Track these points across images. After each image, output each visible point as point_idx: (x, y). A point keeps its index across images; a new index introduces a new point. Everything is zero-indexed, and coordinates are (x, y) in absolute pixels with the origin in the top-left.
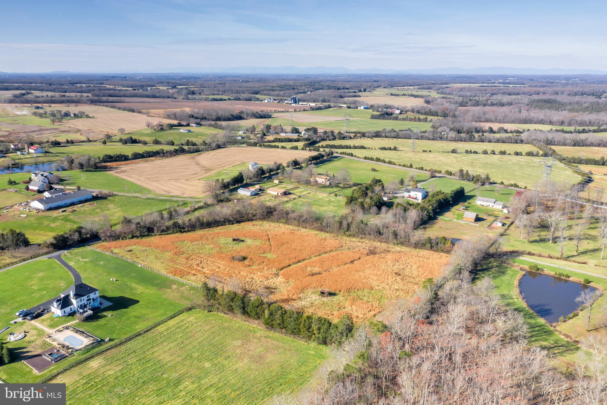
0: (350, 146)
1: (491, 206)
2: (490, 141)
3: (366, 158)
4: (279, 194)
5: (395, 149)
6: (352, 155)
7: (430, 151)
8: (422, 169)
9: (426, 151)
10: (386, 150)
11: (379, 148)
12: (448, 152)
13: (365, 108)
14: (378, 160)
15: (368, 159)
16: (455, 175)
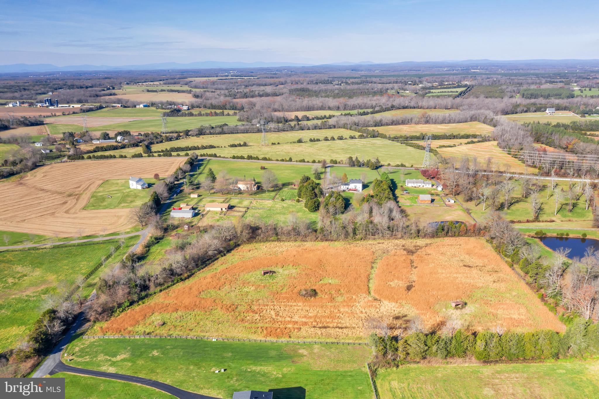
0: (198, 146)
1: (421, 186)
3: (234, 157)
4: (224, 209)
5: (245, 145)
6: (215, 156)
7: (279, 143)
8: (303, 161)
9: (275, 144)
10: (236, 147)
11: (229, 146)
12: (295, 142)
13: (145, 106)
14: (250, 158)
15: (238, 158)
16: (341, 163)
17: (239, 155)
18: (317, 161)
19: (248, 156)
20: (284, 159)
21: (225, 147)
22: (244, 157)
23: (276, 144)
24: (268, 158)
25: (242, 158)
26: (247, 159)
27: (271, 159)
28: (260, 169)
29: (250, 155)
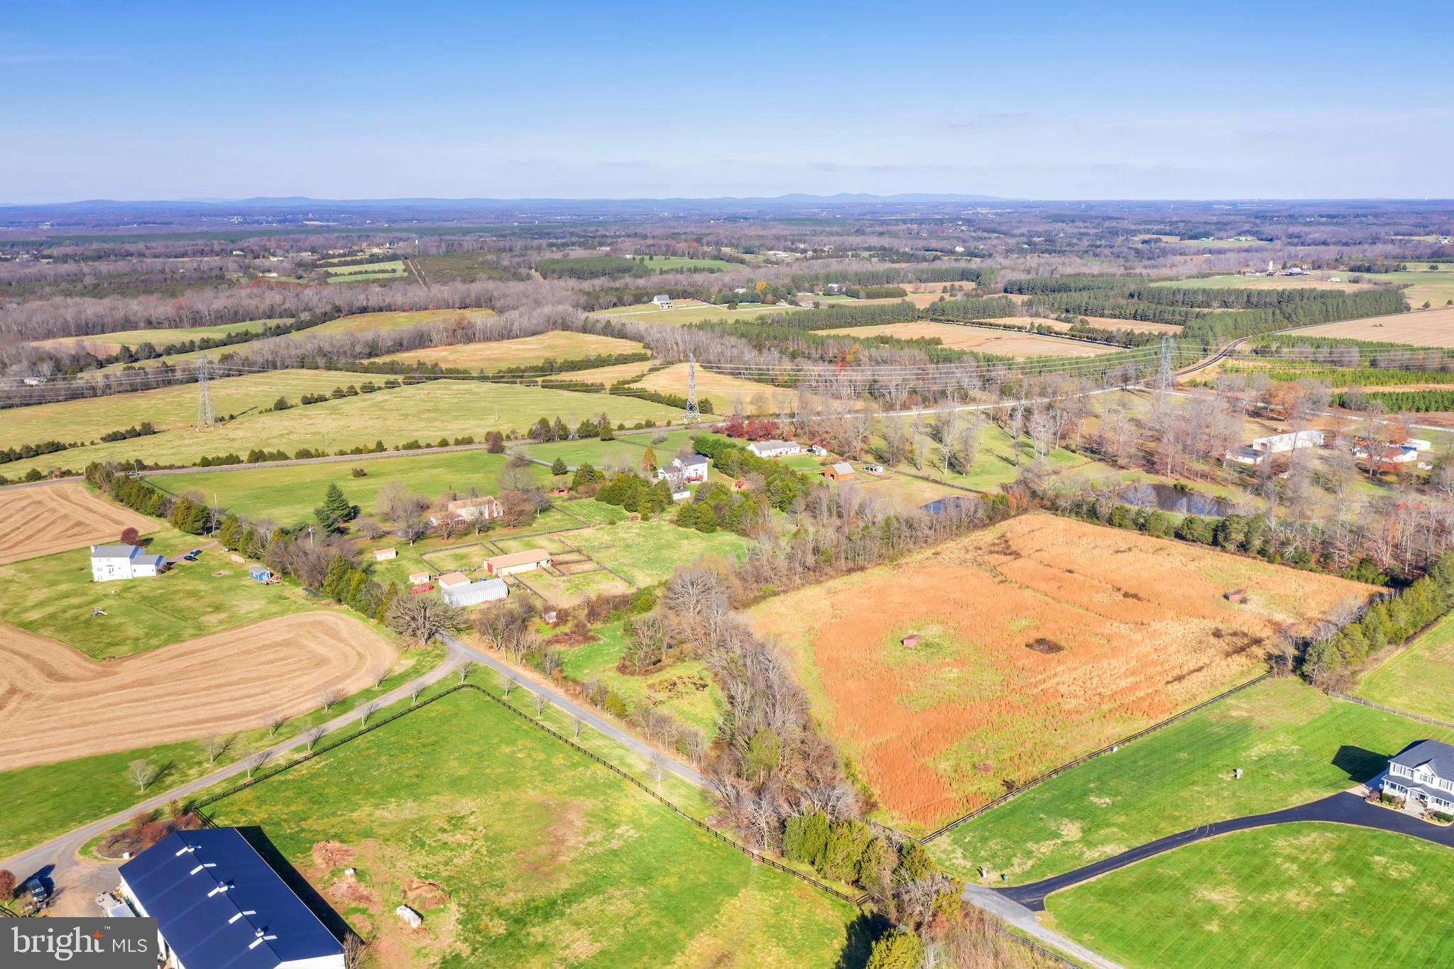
1: (784, 453)
3: (206, 463)
5: (148, 430)
7: (232, 417)
9: (222, 419)
10: (125, 438)
12: (271, 410)
14: (257, 457)
15: (219, 462)
16: (512, 437)
17: (223, 455)
18: (451, 441)
19: (253, 453)
20: (361, 447)
21: (92, 443)
22: (237, 457)
23: (227, 418)
24: (313, 452)
26: (250, 461)
27: (323, 453)
28: (352, 477)
29: (257, 451)
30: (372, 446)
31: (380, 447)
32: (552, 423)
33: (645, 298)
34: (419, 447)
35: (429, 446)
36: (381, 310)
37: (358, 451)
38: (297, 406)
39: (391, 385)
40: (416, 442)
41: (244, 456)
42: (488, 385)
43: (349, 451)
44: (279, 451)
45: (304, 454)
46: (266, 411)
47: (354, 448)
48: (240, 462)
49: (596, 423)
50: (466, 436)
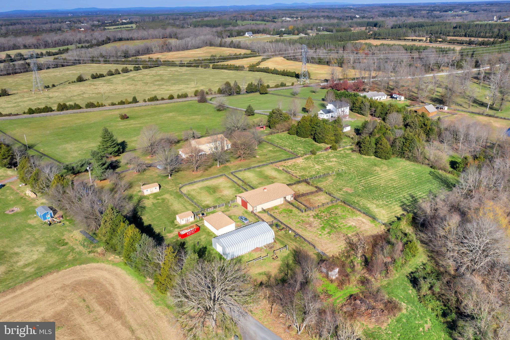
2: (48, 68)
3: (31, 112)
5: (5, 93)
7: (54, 86)
8: (155, 99)
9: (48, 87)
12: (75, 82)
14: (63, 107)
15: (39, 111)
16: (209, 93)
17: (42, 107)
19: (60, 105)
20: (124, 101)
22: (50, 108)
23: (51, 86)
24: (96, 104)
25: (47, 110)
26: (58, 110)
27: (102, 104)
28: (120, 120)
29: (62, 104)
30: (130, 100)
31: (135, 100)
32: (232, 84)
33: (242, 34)
34: (158, 100)
35: (163, 99)
36: (128, 40)
37: (122, 103)
38: (89, 80)
39: (137, 69)
40: (156, 97)
41: (55, 107)
42: (185, 69)
43: (117, 103)
44: (75, 104)
45: (90, 105)
46: (72, 82)
47: (120, 101)
48: (51, 110)
49: (256, 84)
50: (184, 93)
